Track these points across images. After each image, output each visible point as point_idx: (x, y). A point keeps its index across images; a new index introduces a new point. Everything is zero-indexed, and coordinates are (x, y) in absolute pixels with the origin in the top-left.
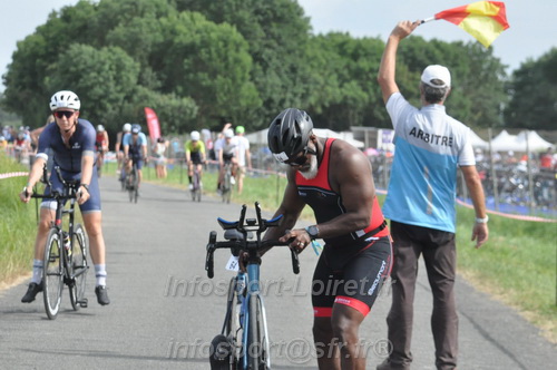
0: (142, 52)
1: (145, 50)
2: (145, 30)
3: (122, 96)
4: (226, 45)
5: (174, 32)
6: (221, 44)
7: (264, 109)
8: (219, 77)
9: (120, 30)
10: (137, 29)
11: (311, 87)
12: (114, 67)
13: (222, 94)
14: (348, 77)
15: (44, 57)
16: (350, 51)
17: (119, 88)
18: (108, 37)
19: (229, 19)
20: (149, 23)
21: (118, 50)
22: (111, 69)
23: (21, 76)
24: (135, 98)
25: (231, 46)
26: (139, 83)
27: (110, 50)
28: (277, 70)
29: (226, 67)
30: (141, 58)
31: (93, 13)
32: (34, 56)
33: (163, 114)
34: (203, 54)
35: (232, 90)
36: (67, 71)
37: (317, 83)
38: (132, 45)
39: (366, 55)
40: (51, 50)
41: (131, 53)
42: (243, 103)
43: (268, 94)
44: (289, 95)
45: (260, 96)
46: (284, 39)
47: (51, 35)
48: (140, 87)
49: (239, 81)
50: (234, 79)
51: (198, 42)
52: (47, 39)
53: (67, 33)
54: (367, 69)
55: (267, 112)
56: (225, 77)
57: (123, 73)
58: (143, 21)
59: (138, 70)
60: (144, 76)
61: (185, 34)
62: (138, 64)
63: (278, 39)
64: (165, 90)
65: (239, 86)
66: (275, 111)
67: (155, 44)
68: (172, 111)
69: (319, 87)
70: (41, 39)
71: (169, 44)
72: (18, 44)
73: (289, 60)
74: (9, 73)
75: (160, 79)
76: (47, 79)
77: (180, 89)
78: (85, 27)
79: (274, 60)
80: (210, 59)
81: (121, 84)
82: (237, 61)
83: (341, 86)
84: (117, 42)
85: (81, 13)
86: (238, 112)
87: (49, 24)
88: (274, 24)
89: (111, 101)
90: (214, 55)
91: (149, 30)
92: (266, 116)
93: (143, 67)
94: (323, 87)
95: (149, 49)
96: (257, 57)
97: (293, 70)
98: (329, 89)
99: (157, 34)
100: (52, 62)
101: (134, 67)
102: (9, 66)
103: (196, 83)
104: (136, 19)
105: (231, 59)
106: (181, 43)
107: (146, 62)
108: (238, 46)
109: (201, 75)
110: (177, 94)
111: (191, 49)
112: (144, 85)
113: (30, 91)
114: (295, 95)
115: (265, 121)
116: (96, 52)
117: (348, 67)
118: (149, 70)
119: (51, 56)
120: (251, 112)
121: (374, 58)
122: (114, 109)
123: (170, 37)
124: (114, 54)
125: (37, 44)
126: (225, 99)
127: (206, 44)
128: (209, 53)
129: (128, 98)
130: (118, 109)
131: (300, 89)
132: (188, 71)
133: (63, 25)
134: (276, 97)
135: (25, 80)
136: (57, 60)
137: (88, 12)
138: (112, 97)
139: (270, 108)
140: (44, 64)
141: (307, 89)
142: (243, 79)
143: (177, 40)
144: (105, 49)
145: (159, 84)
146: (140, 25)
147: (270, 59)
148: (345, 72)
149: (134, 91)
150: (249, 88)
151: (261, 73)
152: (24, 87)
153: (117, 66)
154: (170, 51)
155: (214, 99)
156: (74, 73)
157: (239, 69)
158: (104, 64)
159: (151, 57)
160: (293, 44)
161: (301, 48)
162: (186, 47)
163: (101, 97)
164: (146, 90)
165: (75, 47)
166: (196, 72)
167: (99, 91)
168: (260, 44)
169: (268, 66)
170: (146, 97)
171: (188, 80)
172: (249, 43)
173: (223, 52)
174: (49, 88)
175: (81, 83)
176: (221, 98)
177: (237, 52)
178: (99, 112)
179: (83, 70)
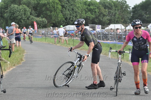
0: (31, 6)
3: (26, 18)
4: (54, 4)
6: (53, 3)
7: (65, 20)
8: (53, 12)
9: (25, 0)
11: (78, 14)
12: (24, 11)
13: (53, 17)
14: (87, 11)
15: (4, 8)
16: (88, 4)
17: (25, 16)
18: (21, 2)
21: (24, 6)
24: (30, 19)
25: (55, 4)
26: (30, 15)
27: (22, 6)
28: (68, 10)
29: (54, 9)
30: (31, 8)
32: (2, 8)
33: (38, 23)
34: (48, 6)
35: (56, 16)
36: (11, 12)
37: (79, 13)
38: (28, 4)
39: (92, 5)
40: (6, 6)
41: (28, 6)
42: (59, 19)
43: (66, 16)
44: (72, 16)
45: (64, 17)
46: (70, 1)
47: (6, 2)
50: (57, 12)
51: (46, 3)
52: (5, 4)
53: (10, 2)
54: (93, 9)
55: (66, 21)
56: (54, 12)
57: (26, 12)
59: (30, 11)
60: (32, 12)
61: (43, 1)
62: (30, 10)
64: (38, 16)
65: (58, 15)
66: (68, 21)
67: (35, 4)
68: (40, 22)
69: (80, 14)
70: (3, 3)
71: (39, 3)
73: (71, 7)
75: (36, 13)
76: (5, 14)
77: (42, 16)
79: (68, 7)
80: (50, 7)
81: (26, 15)
82: (57, 8)
83: (86, 14)
84: (24, 4)
86: (58, 22)
89: (23, 20)
90: (51, 6)
92: (66, 22)
93: (32, 10)
94: (81, 14)
95: (33, 5)
96: (63, 6)
97: (73, 9)
98: (83, 14)
99: (35, 1)
100: (6, 10)
101: (29, 11)
103: (46, 14)
105: (55, 7)
108: (57, 3)
109: (47, 12)
111: (45, 5)
112: (32, 15)
113: (1, 18)
114: (73, 16)
115: (65, 24)
116: (19, 7)
117: (87, 8)
119: (6, 8)
120: (61, 21)
121: (94, 6)
122: (24, 22)
124: (23, 7)
125: (2, 5)
126: (54, 18)
127: (49, 3)
128: (50, 6)
129: (28, 19)
130: (25, 22)
131: (75, 15)
132: (44, 11)
134: (68, 17)
136: (8, 9)
139: (66, 20)
140: (5, 10)
141: (77, 15)
142: (59, 13)
143: (41, 3)
144: (21, 6)
145: (36, 15)
147: (66, 7)
148: (87, 10)
149: (29, 17)
150: (61, 15)
151: (65, 11)
154: (39, 5)
155: (51, 18)
156: (12, 12)
157: (58, 10)
158: (21, 10)
159: (33, 7)
160: (73, 3)
161: (75, 4)
162: (43, 4)
163: (20, 19)
164: (33, 16)
165: (12, 5)
166: (46, 11)
167: (20, 17)
168: (65, 3)
169: (66, 9)
170: (33, 18)
171: (44, 13)
172: (61, 3)
173: (53, 6)
174: (6, 17)
175: (15, 15)
176: (53, 18)
177: (57, 5)
178: (20, 23)
179: (15, 12)
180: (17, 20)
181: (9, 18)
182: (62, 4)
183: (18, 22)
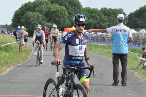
0: (43, 13)
1: (44, 13)
2: (43, 8)
5: (50, 8)
6: (61, 11)
8: (61, 18)
9: (38, 8)
10: (42, 8)
16: (90, 12)
17: (38, 21)
18: (35, 10)
19: (63, 5)
20: (44, 6)
21: (38, 13)
22: (36, 17)
23: (16, 19)
24: (42, 24)
25: (63, 11)
26: (43, 20)
27: (36, 13)
29: (62, 16)
30: (43, 14)
31: (32, 4)
32: (19, 15)
35: (64, 21)
36: (26, 18)
38: (41, 12)
39: (94, 12)
40: (22, 13)
41: (41, 13)
42: (67, 24)
43: (72, 22)
45: (70, 22)
46: (75, 9)
47: (22, 10)
48: (43, 21)
49: (65, 19)
50: (64, 19)
51: (56, 10)
52: (21, 11)
53: (26, 9)
54: (95, 16)
57: (39, 18)
58: (43, 6)
60: (44, 18)
61: (53, 9)
62: (42, 16)
63: (74, 9)
64: (49, 22)
65: (65, 20)
67: (46, 11)
70: (20, 11)
71: (49, 11)
72: (15, 12)
74: (13, 19)
75: (47, 19)
76: (22, 20)
77: (52, 21)
78: (30, 8)
79: (74, 14)
80: (59, 14)
82: (65, 14)
84: (37, 11)
85: (29, 4)
86: (65, 26)
87: (22, 7)
88: (73, 6)
90: (60, 13)
91: (44, 8)
93: (43, 16)
95: (45, 12)
96: (69, 13)
99: (46, 9)
100: (22, 16)
102: (13, 17)
103: (56, 20)
104: (42, 6)
105: (63, 14)
106: (52, 11)
107: (44, 15)
108: (65, 11)
109: (57, 18)
110: (51, 22)
111: (54, 12)
113: (18, 23)
116: (33, 13)
118: (45, 17)
120: (68, 26)
121: (96, 13)
123: (49, 9)
124: (37, 14)
125: (19, 12)
127: (58, 11)
128: (58, 13)
132: (54, 17)
133: (25, 7)
135: (17, 20)
136: (24, 15)
137: (31, 4)
138: (36, 23)
142: (66, 19)
143: (51, 10)
144: (35, 13)
145: (47, 20)
146: (43, 7)
147: (73, 14)
148: (90, 16)
149: (42, 22)
150: (68, 21)
151: (71, 17)
152: (16, 22)
153: (38, 16)
154: (49, 13)
155: (60, 23)
156: (28, 18)
157: (65, 16)
158: (34, 16)
159: (45, 14)
160: (78, 11)
161: (80, 11)
162: (53, 12)
163: (34, 24)
164: (44, 22)
165: (28, 12)
166: (55, 17)
167: (33, 22)
168: (71, 11)
169: (72, 16)
170: (44, 23)
171: (54, 19)
172: (68, 10)
173: (62, 13)
174: (22, 22)
175: (30, 21)
176: (62, 23)
177: (65, 12)
178: (34, 27)
179: (30, 18)
180: (31, 24)
181: (24, 23)
182: (69, 12)
183: (32, 26)
